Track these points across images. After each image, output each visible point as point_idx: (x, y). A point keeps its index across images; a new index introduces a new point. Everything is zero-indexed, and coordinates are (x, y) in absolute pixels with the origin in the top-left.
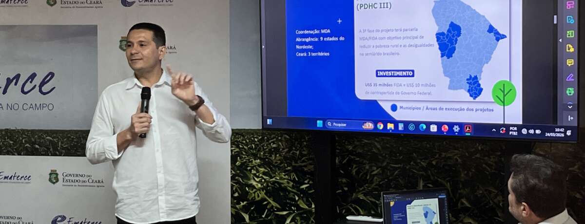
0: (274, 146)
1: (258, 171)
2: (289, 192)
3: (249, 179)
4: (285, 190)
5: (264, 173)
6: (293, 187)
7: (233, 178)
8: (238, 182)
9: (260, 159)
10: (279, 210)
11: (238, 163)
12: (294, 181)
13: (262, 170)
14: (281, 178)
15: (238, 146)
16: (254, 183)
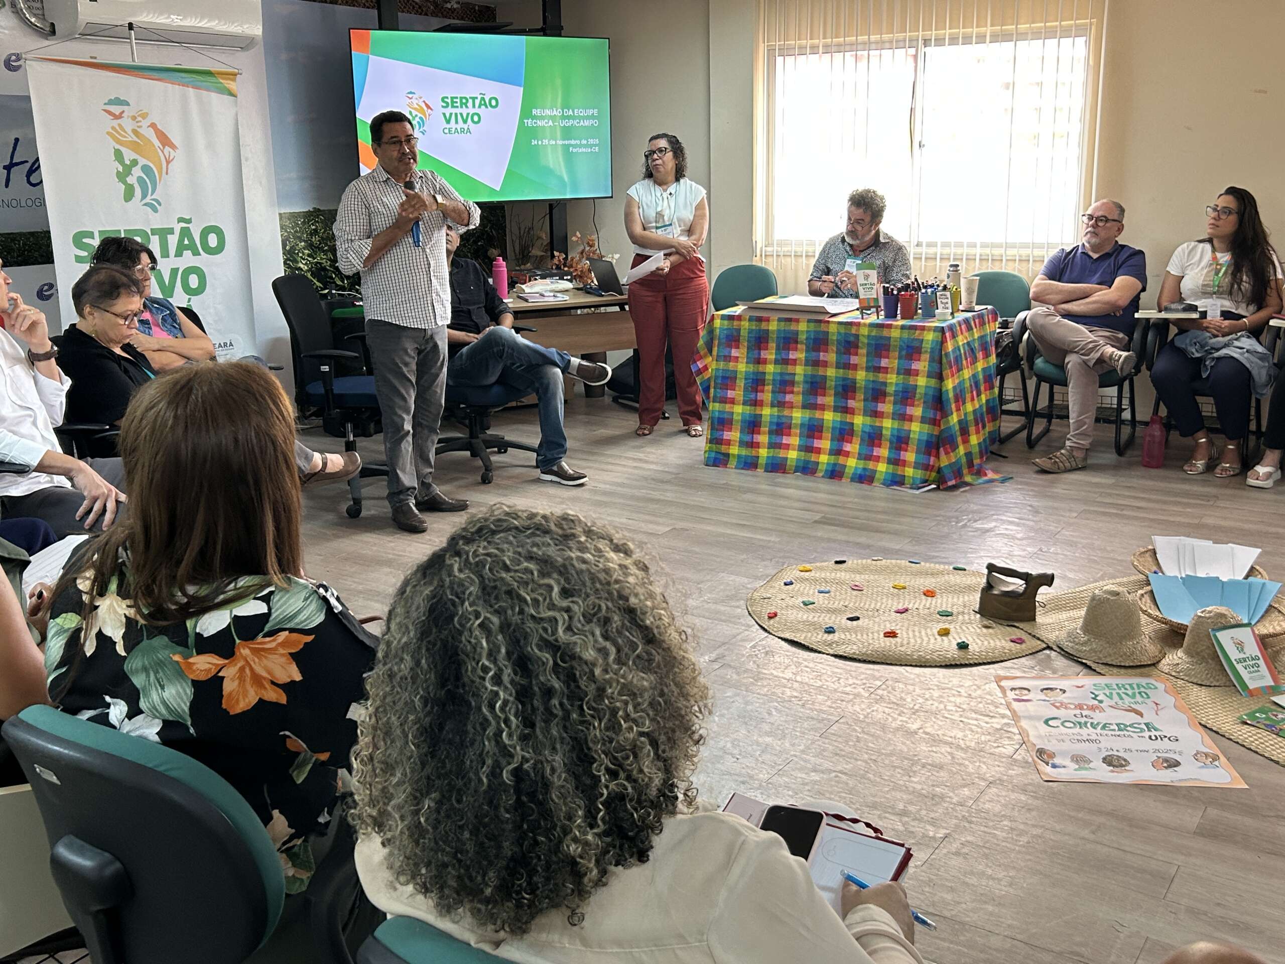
0: (314, 227)
1: (303, 254)
2: (328, 270)
3: (297, 262)
4: (324, 269)
5: (309, 255)
6: (330, 266)
7: (285, 263)
8: (289, 267)
9: (304, 241)
10: (323, 289)
11: (288, 248)
12: (330, 260)
13: (306, 252)
14: (322, 259)
15: (286, 231)
16: (302, 266)
